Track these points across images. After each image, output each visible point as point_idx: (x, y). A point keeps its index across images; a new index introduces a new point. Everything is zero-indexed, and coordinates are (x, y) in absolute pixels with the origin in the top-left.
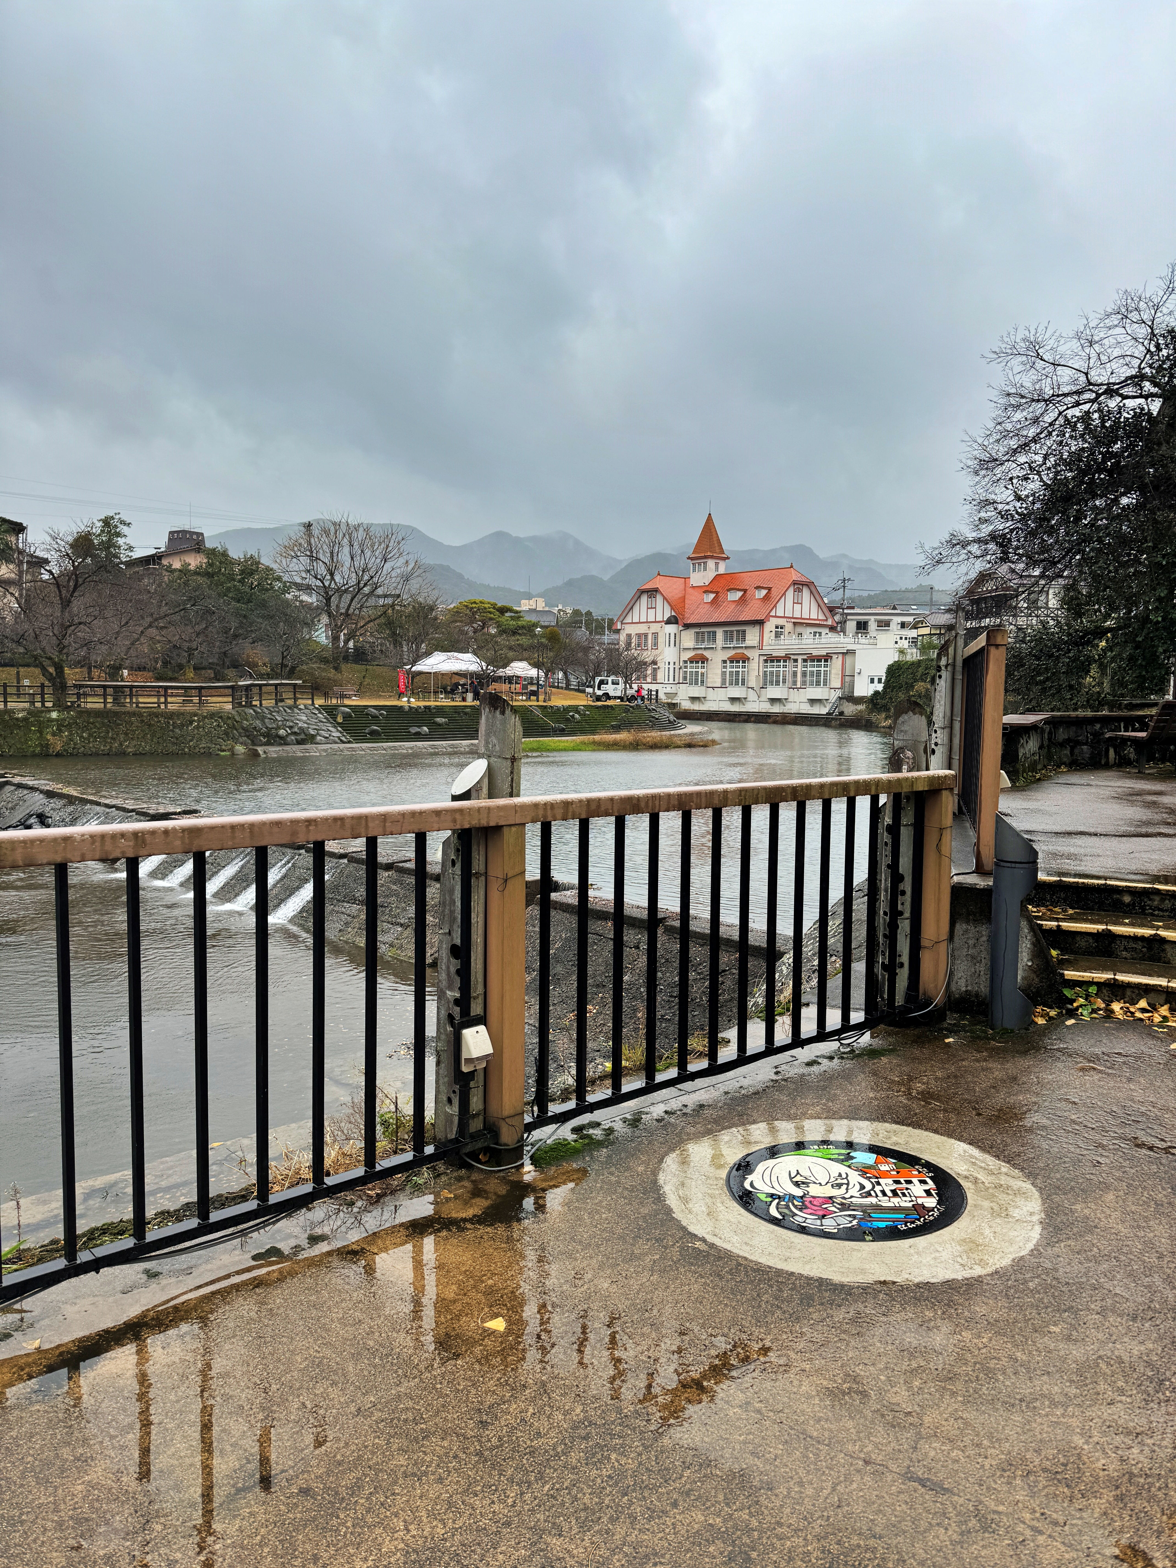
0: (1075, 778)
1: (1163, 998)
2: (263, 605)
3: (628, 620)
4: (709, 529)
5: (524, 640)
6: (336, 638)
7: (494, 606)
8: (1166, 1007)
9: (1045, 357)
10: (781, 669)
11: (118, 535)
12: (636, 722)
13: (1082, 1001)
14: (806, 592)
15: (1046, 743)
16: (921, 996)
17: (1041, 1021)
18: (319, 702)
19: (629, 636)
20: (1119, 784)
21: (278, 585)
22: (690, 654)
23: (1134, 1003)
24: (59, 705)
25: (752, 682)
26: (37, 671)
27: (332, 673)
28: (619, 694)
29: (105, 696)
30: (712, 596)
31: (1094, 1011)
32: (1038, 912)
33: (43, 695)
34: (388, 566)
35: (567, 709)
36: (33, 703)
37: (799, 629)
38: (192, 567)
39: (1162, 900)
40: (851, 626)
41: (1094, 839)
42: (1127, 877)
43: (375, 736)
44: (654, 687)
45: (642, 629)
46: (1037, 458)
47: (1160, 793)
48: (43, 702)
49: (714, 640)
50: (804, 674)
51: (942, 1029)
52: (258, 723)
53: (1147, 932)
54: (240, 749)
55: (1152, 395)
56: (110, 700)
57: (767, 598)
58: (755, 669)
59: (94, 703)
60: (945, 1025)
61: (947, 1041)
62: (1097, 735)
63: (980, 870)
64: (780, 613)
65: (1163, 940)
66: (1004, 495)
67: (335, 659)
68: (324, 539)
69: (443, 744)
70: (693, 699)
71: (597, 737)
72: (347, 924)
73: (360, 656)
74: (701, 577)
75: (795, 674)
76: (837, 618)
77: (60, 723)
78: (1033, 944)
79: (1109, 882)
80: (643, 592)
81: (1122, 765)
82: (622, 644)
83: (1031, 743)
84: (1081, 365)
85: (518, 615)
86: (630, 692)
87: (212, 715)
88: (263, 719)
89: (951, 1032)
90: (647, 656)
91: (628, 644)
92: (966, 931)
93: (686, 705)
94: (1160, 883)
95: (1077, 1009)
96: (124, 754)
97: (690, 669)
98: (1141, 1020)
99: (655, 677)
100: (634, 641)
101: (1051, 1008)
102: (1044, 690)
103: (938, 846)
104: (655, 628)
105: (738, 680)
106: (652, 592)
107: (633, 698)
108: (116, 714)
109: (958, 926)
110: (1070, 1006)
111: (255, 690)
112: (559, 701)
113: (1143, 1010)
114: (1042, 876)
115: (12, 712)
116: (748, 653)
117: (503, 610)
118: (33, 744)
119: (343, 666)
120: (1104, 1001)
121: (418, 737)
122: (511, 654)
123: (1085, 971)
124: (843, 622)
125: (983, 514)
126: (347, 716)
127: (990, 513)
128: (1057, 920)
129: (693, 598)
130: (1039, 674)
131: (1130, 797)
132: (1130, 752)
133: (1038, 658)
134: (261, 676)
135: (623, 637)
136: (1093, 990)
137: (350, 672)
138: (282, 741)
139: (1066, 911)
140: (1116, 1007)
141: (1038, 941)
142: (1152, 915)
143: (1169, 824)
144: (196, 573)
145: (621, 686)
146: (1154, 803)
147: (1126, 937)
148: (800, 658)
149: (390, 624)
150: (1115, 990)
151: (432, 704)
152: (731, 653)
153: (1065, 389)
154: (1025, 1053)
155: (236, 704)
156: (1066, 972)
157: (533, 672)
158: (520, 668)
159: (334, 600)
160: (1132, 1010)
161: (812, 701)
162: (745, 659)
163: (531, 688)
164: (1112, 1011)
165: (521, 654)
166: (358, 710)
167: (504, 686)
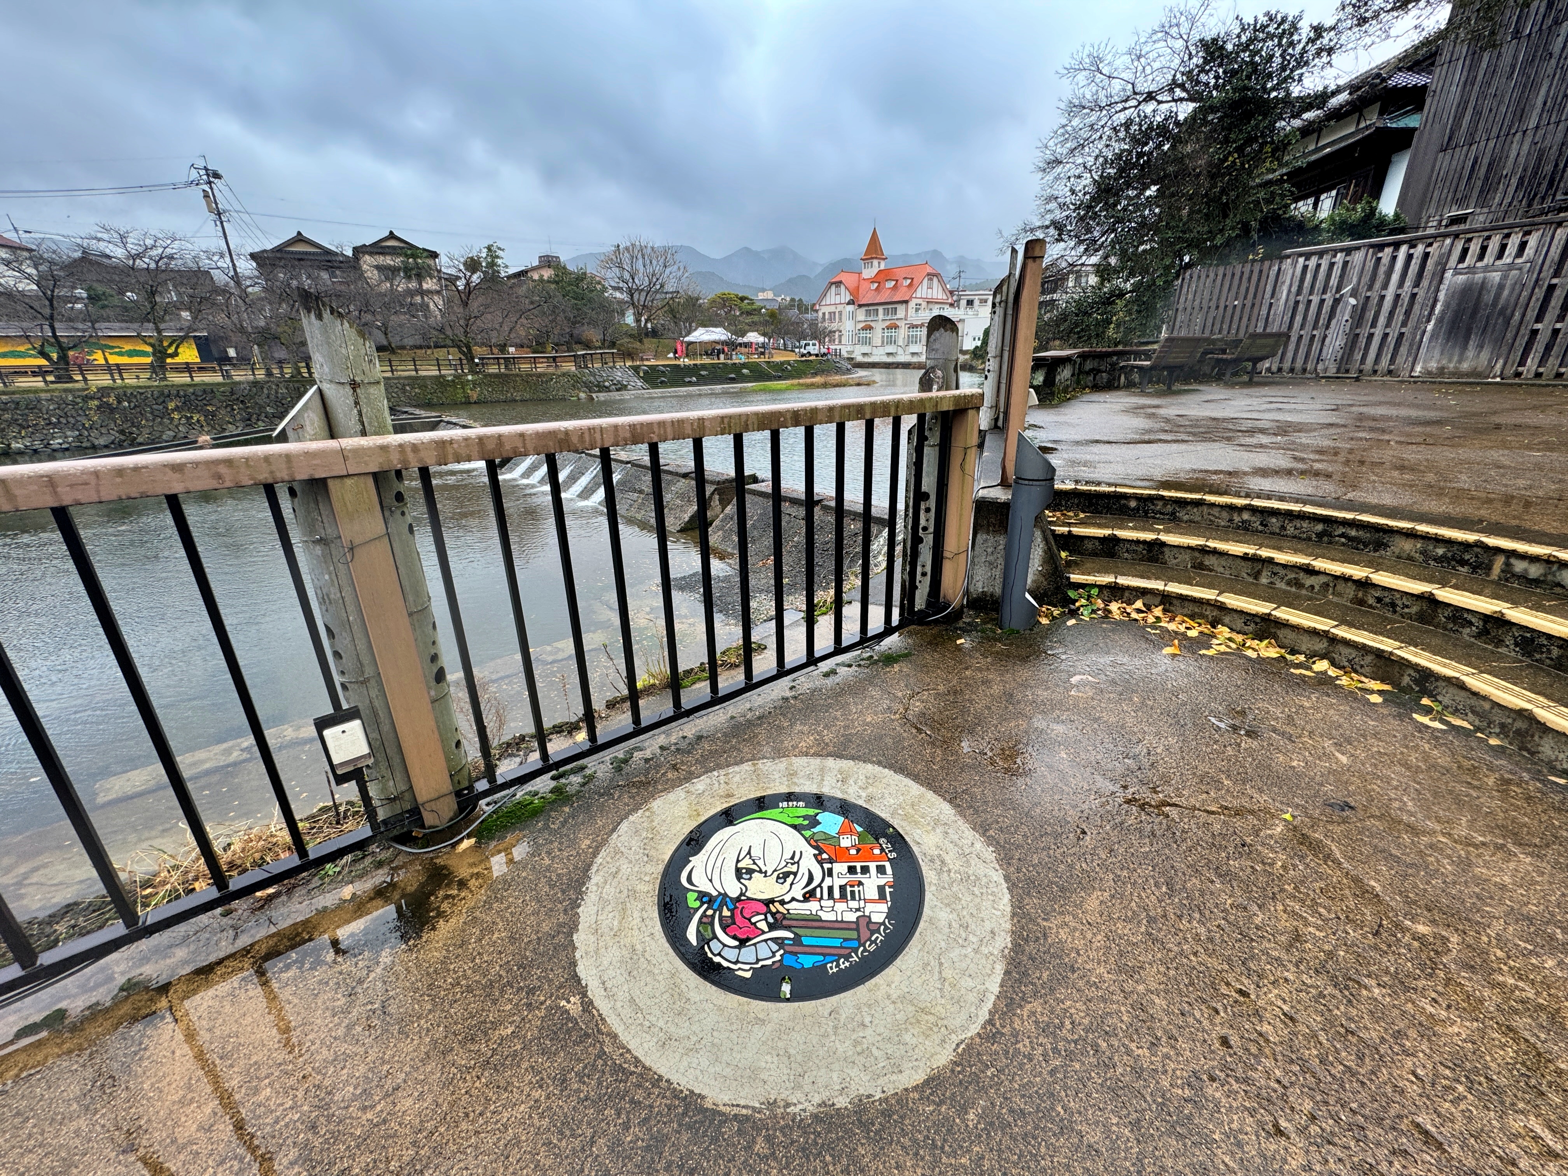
0: (1096, 397)
1: (1158, 600)
2: (590, 301)
3: (823, 303)
4: (874, 238)
5: (756, 318)
6: (638, 321)
7: (737, 296)
8: (1160, 608)
9: (1104, 72)
10: (919, 332)
11: (498, 257)
12: (827, 370)
13: (1083, 601)
14: (935, 279)
15: (1077, 371)
16: (941, 600)
17: (1044, 621)
18: (628, 364)
19: (824, 314)
20: (1128, 400)
21: (599, 287)
22: (862, 325)
23: (1130, 603)
24: (472, 372)
25: (901, 343)
26: (456, 350)
27: (637, 345)
28: (816, 352)
29: (499, 364)
30: (876, 285)
31: (1094, 611)
32: (1054, 516)
33: (461, 364)
34: (668, 271)
35: (782, 363)
36: (456, 370)
37: (931, 306)
38: (545, 278)
39: (1165, 505)
40: (963, 303)
41: (1108, 446)
42: (1134, 484)
43: (663, 384)
44: (838, 347)
45: (832, 309)
46: (1089, 158)
47: (1157, 407)
48: (462, 369)
49: (877, 315)
51: (957, 629)
52: (592, 378)
53: (1149, 536)
54: (582, 395)
55: (1181, 100)
56: (503, 367)
57: (911, 285)
58: (902, 333)
59: (493, 369)
60: (961, 624)
61: (958, 642)
62: (1113, 365)
63: (1004, 483)
64: (919, 295)
65: (1163, 544)
66: (1062, 190)
67: (640, 335)
68: (626, 254)
69: (705, 388)
70: (864, 354)
71: (801, 381)
72: (631, 505)
73: (654, 333)
74: (869, 273)
76: (955, 298)
77: (474, 382)
78: (1045, 552)
79: (1119, 490)
80: (832, 283)
81: (1130, 386)
82: (819, 320)
83: (1065, 372)
84: (1128, 75)
85: (752, 302)
86: (823, 350)
87: (564, 375)
88: (594, 375)
89: (966, 631)
90: (834, 326)
91: (823, 319)
92: (986, 541)
93: (860, 359)
94: (1164, 489)
95: (1078, 609)
96: (516, 401)
97: (863, 334)
98: (1136, 620)
99: (840, 341)
100: (827, 317)
101: (1055, 606)
102: (1080, 338)
103: (962, 465)
104: (840, 308)
105: (891, 341)
106: (838, 284)
107: (825, 355)
108: (506, 375)
109: (979, 536)
110: (1072, 607)
111: (588, 357)
112: (778, 358)
113: (1139, 611)
114: (1058, 486)
115: (443, 376)
116: (898, 323)
117: (742, 299)
118: (460, 396)
119: (645, 340)
120: (1103, 601)
121: (690, 384)
122: (747, 328)
123: (1089, 574)
124: (958, 301)
125: (1048, 207)
126: (646, 372)
127: (1053, 205)
128: (1069, 525)
129: (864, 286)
130: (1076, 327)
131: (1135, 410)
132: (1136, 377)
133: (1077, 315)
134: (596, 348)
135: (820, 314)
136: (1094, 592)
137: (649, 343)
138: (607, 389)
139: (1078, 515)
140: (1114, 607)
141: (1050, 549)
142: (1154, 518)
143: (1166, 431)
144: (549, 282)
145: (817, 347)
146: (1154, 414)
147: (1129, 541)
149: (672, 311)
150: (1115, 592)
151: (698, 362)
152: (888, 323)
153: (1116, 99)
154: (1025, 659)
155: (578, 367)
156: (1072, 576)
157: (761, 339)
158: (754, 337)
159: (636, 296)
160: (1128, 610)
162: (896, 327)
163: (762, 349)
164: (1110, 612)
165: (753, 327)
166: (653, 368)
167: (743, 350)
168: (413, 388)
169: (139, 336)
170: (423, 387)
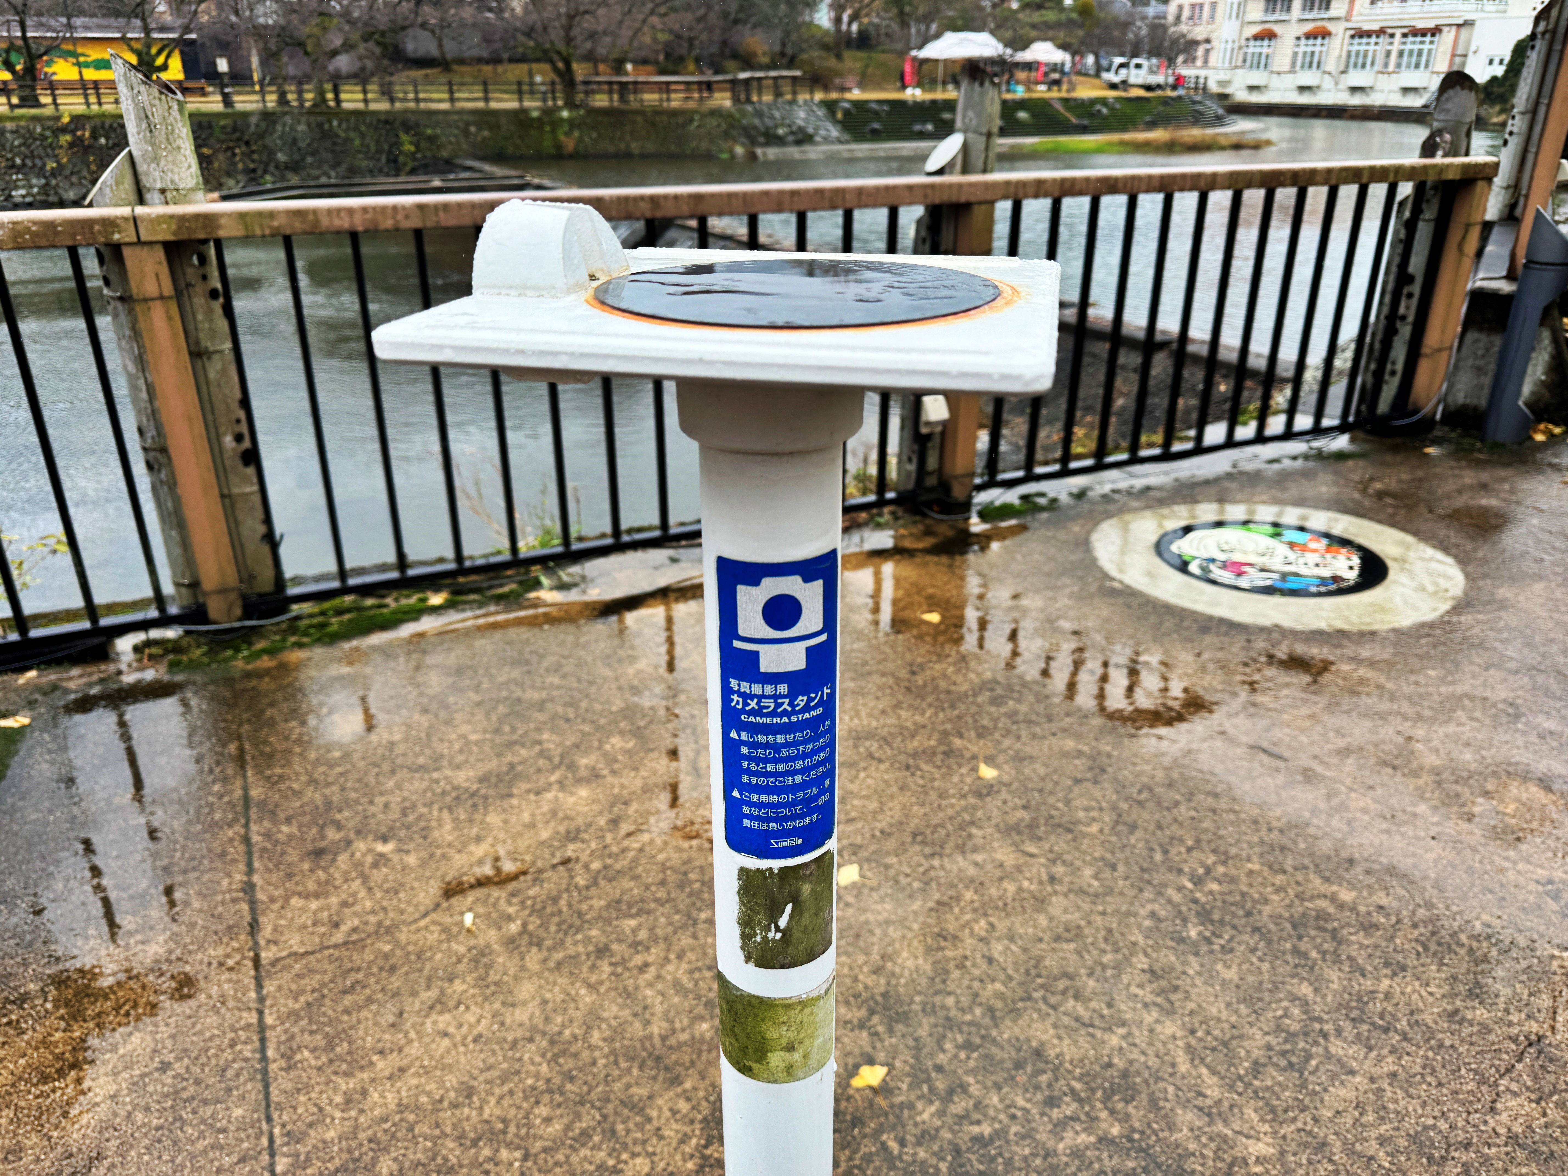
5: (1052, 16)
6: (838, 20)
10: (1370, 46)
12: (1175, 118)
16: (1411, 403)
17: (1540, 438)
18: (818, 96)
19: (1181, 7)
22: (1256, 29)
24: (570, 104)
25: (1331, 65)
26: (547, 67)
27: (832, 62)
29: (611, 93)
33: (554, 92)
35: (1094, 102)
36: (545, 101)
43: (875, 136)
44: (1202, 73)
48: (554, 100)
49: (1289, 10)
50: (1401, 54)
51: (1425, 439)
52: (757, 121)
54: (739, 150)
56: (616, 97)
58: (1336, 48)
59: (601, 101)
60: (1430, 436)
61: (1427, 451)
63: (1510, 276)
67: (838, 45)
70: (1252, 88)
71: (1127, 136)
73: (864, 41)
75: (1388, 54)
77: (571, 122)
78: (1552, 357)
82: (1171, 18)
87: (712, 113)
88: (761, 116)
89: (1434, 442)
90: (1199, 32)
91: (1178, 18)
92: (1477, 341)
93: (1242, 96)
96: (631, 156)
97: (1254, 48)
99: (1206, 62)
100: (1186, 14)
101: (1557, 424)
105: (1312, 62)
108: (622, 112)
109: (1469, 333)
111: (753, 83)
112: (1086, 91)
115: (527, 111)
116: (1330, 26)
118: (547, 144)
119: (847, 55)
121: (922, 136)
122: (1034, 33)
126: (847, 113)
134: (761, 68)
135: (1173, 8)
137: (853, 60)
138: (780, 141)
145: (1160, 72)
148: (1398, 33)
151: (938, 96)
152: (1308, 27)
155: (736, 100)
157: (1057, 56)
158: (1043, 51)
161: (1406, 90)
162: (1326, 35)
163: (1056, 75)
165: (1045, 32)
166: (859, 105)
167: (1022, 75)
168: (480, 129)
169: (123, 39)
170: (494, 127)
